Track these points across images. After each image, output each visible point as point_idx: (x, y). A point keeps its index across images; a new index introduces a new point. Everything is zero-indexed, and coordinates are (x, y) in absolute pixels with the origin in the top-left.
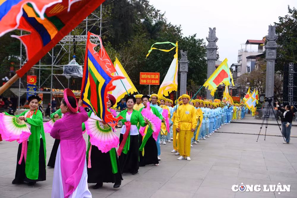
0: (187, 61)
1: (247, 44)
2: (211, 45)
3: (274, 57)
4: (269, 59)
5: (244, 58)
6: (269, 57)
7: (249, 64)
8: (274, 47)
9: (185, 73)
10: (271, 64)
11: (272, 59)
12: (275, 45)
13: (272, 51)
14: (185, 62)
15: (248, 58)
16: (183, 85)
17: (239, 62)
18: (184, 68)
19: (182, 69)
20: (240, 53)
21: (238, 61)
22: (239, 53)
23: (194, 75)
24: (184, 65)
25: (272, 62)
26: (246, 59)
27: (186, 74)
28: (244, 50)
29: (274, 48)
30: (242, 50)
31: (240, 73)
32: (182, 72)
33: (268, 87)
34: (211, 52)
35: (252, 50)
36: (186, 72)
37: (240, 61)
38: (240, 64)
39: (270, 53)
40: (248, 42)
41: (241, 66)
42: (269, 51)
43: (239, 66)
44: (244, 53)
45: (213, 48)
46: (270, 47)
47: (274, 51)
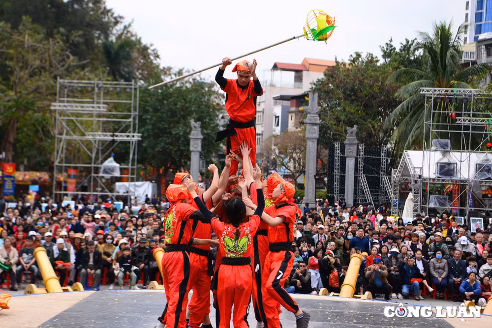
1: (274, 70)
3: (317, 135)
4: (310, 138)
5: (269, 98)
6: (310, 135)
7: (278, 111)
9: (197, 153)
10: (312, 144)
11: (313, 138)
12: (317, 119)
13: (314, 127)
14: (198, 137)
15: (276, 99)
16: (194, 170)
17: (259, 105)
18: (196, 146)
19: (193, 147)
24: (197, 142)
25: (314, 142)
28: (268, 82)
29: (316, 124)
30: (265, 83)
31: (261, 126)
32: (193, 151)
35: (283, 84)
37: (261, 103)
38: (261, 110)
39: (311, 131)
40: (275, 67)
41: (263, 112)
42: (310, 127)
43: (259, 112)
44: (269, 88)
46: (311, 122)
47: (316, 128)
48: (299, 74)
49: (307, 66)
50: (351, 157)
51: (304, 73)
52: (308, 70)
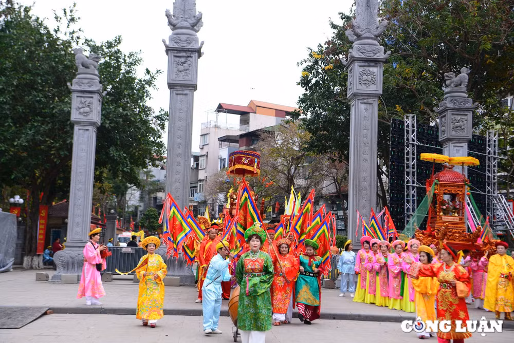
0: (97, 87)
1: (219, 111)
2: (183, 37)
3: (378, 88)
4: (362, 95)
5: (213, 140)
6: (360, 87)
7: (224, 153)
8: (375, 57)
9: (90, 128)
10: (366, 109)
11: (369, 95)
12: (379, 51)
13: (372, 69)
14: (91, 89)
15: (222, 141)
16: (82, 170)
17: (202, 149)
18: (87, 109)
19: (80, 113)
20: (204, 129)
21: (201, 147)
22: (202, 129)
23: (117, 150)
24: (89, 100)
25: (369, 104)
26: (218, 143)
27: (92, 134)
28: (213, 124)
29: (375, 62)
30: (209, 124)
31: (204, 171)
32: (79, 123)
33: (359, 185)
34: (183, 60)
35: (228, 126)
36: (93, 124)
37: (204, 146)
38: (204, 153)
39: (365, 77)
40: (220, 109)
41: (207, 156)
42: (361, 69)
43: (202, 156)
44: (214, 129)
45: (190, 47)
46: (363, 56)
47: (377, 71)
48: (244, 117)
49: (254, 107)
50: (460, 140)
51: (251, 115)
52: (255, 113)
